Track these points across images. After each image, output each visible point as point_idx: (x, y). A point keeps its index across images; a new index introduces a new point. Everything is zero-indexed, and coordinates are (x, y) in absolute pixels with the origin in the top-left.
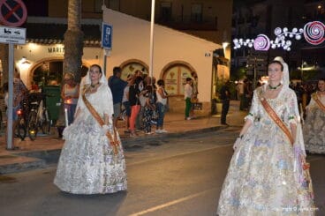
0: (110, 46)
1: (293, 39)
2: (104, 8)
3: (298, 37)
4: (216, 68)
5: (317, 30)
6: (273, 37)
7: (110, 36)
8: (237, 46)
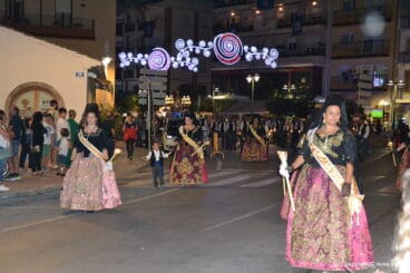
3: (207, 54)
5: (230, 45)
8: (125, 63)
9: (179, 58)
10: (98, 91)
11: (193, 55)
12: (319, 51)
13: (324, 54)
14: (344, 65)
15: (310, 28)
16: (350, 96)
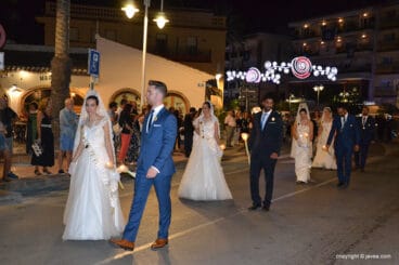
0: (97, 73)
1: (282, 73)
2: (97, 36)
3: (287, 71)
4: (210, 99)
5: (303, 65)
6: (263, 70)
7: (97, 64)
8: (230, 78)
9: (267, 74)
11: (277, 72)
13: (370, 71)
14: (385, 79)
16: (390, 101)
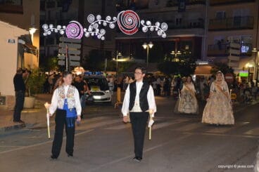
1: (107, 28)
3: (112, 26)
6: (86, 25)
8: (47, 33)
9: (90, 29)
10: (26, 54)
11: (101, 27)
12: (199, 25)
13: (203, 27)
14: (218, 36)
15: (192, 6)
16: (223, 60)
